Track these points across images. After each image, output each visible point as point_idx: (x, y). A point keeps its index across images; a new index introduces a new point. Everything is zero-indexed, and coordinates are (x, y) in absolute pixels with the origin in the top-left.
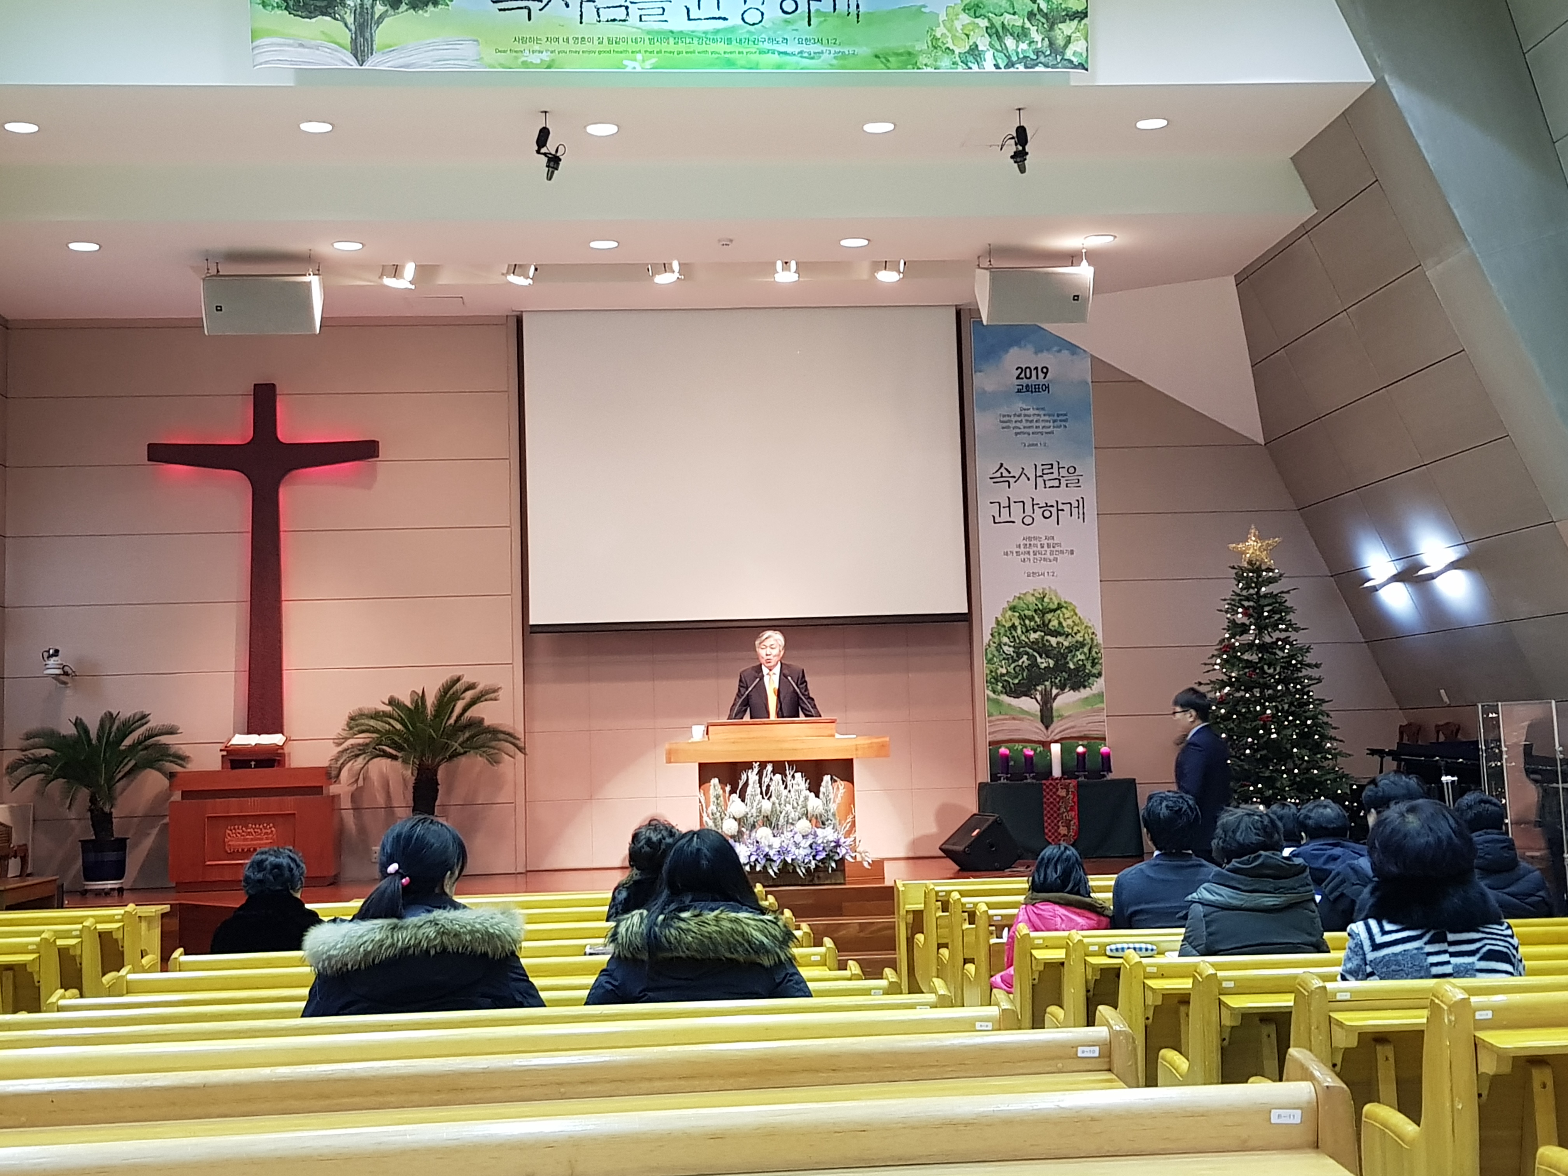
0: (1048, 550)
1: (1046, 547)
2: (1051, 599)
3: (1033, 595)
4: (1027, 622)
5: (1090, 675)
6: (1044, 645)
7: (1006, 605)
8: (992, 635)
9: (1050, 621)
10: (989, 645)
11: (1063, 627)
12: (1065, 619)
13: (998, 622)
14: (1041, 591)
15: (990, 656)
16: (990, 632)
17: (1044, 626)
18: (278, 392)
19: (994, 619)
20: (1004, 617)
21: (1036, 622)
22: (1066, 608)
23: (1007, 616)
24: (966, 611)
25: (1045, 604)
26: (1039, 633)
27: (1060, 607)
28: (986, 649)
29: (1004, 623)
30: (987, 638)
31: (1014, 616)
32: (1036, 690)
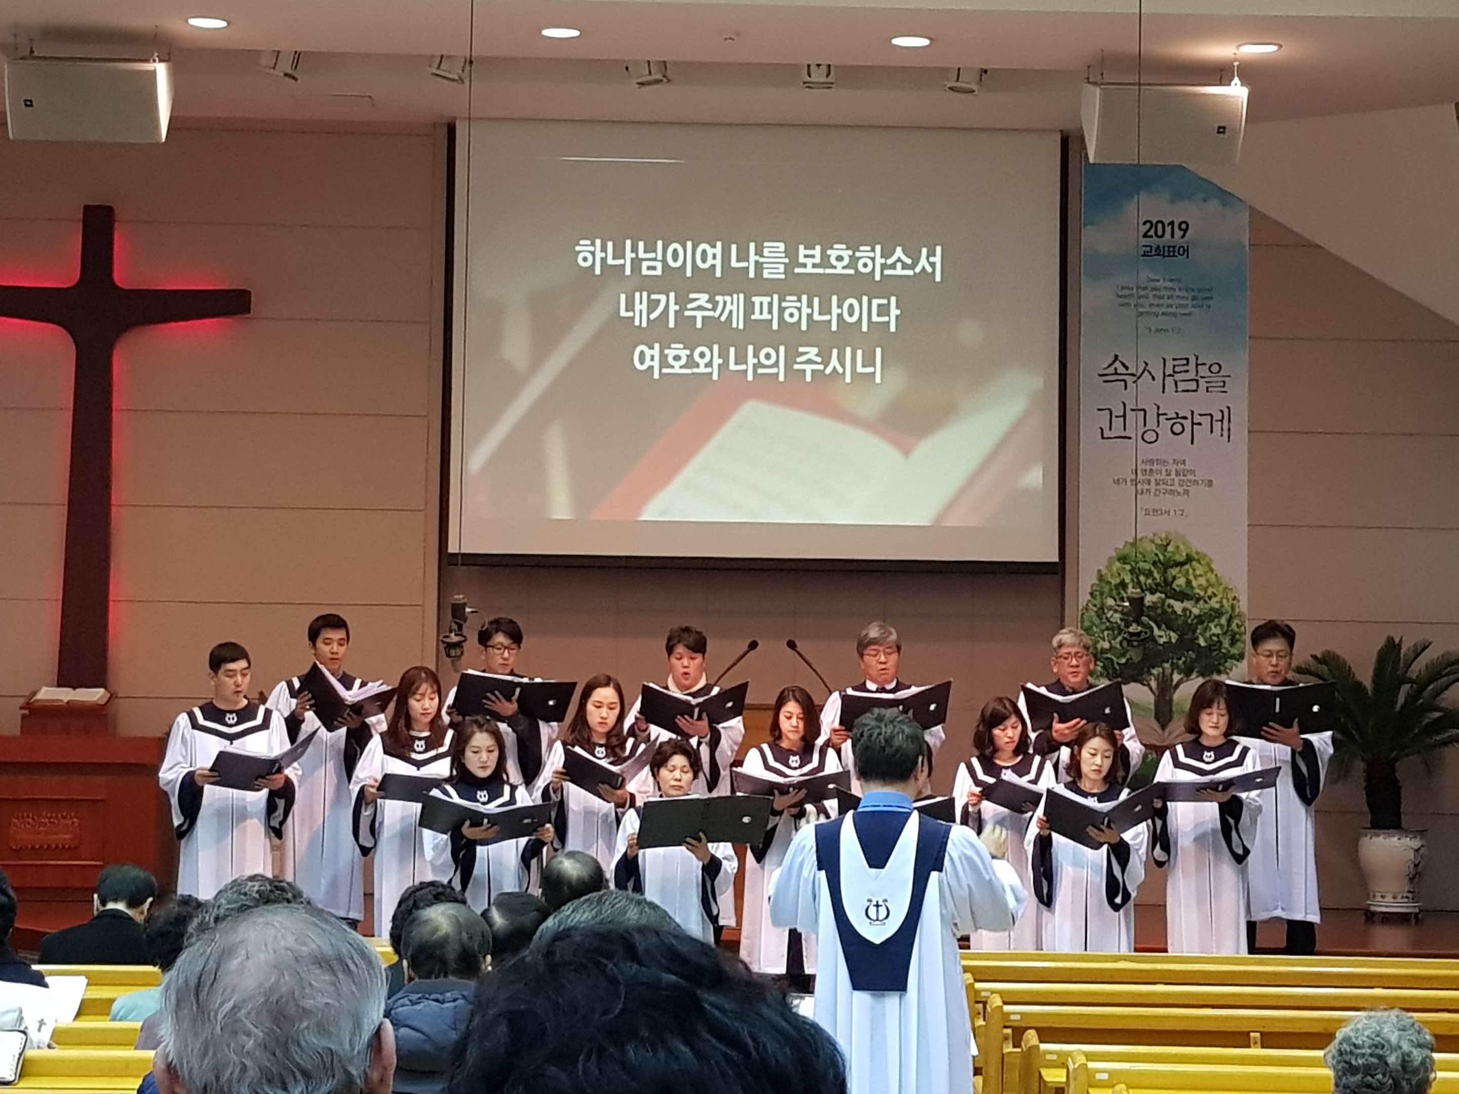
0: (1177, 479)
1: (1173, 476)
2: (1177, 548)
3: (1152, 541)
4: (1142, 578)
5: (1227, 657)
6: (1164, 612)
7: (1114, 554)
8: (1091, 594)
9: (1174, 578)
10: (1087, 608)
11: (1192, 588)
12: (1196, 577)
13: (1101, 578)
14: (1163, 536)
15: (1087, 624)
16: (1089, 590)
17: (1166, 587)
18: (117, 217)
19: (1096, 573)
20: (1110, 571)
21: (1154, 579)
22: (1200, 563)
23: (1115, 569)
24: (1057, 560)
25: (1168, 555)
26: (1158, 595)
27: (1189, 559)
28: (1083, 614)
29: (1110, 580)
30: (1084, 598)
31: (1124, 569)
32: (1151, 674)
